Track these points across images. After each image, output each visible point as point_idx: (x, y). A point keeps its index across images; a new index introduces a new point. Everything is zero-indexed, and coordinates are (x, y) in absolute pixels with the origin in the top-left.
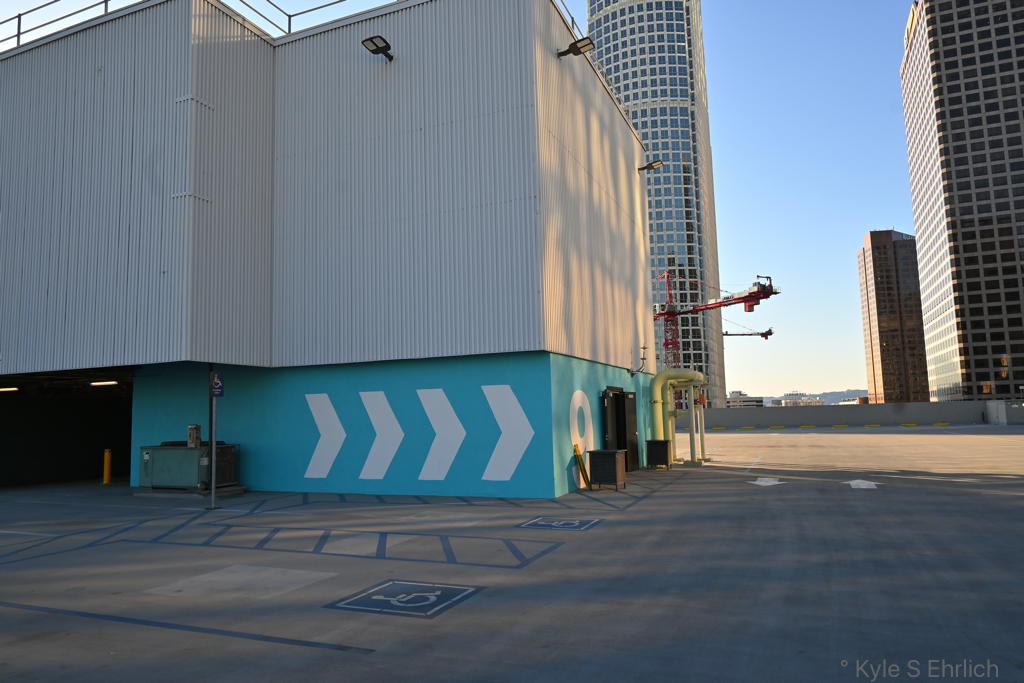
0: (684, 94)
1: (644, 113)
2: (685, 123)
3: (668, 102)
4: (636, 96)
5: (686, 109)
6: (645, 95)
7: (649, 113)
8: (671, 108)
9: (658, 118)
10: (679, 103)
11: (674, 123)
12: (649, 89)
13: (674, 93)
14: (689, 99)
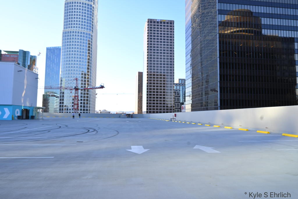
0: (90, 30)
1: (78, 32)
2: (89, 38)
3: (85, 31)
4: (77, 27)
5: (90, 34)
6: (79, 27)
7: (80, 32)
8: (86, 33)
9: (82, 35)
10: (88, 32)
11: (87, 37)
12: (81, 26)
13: (87, 29)
14: (91, 31)
